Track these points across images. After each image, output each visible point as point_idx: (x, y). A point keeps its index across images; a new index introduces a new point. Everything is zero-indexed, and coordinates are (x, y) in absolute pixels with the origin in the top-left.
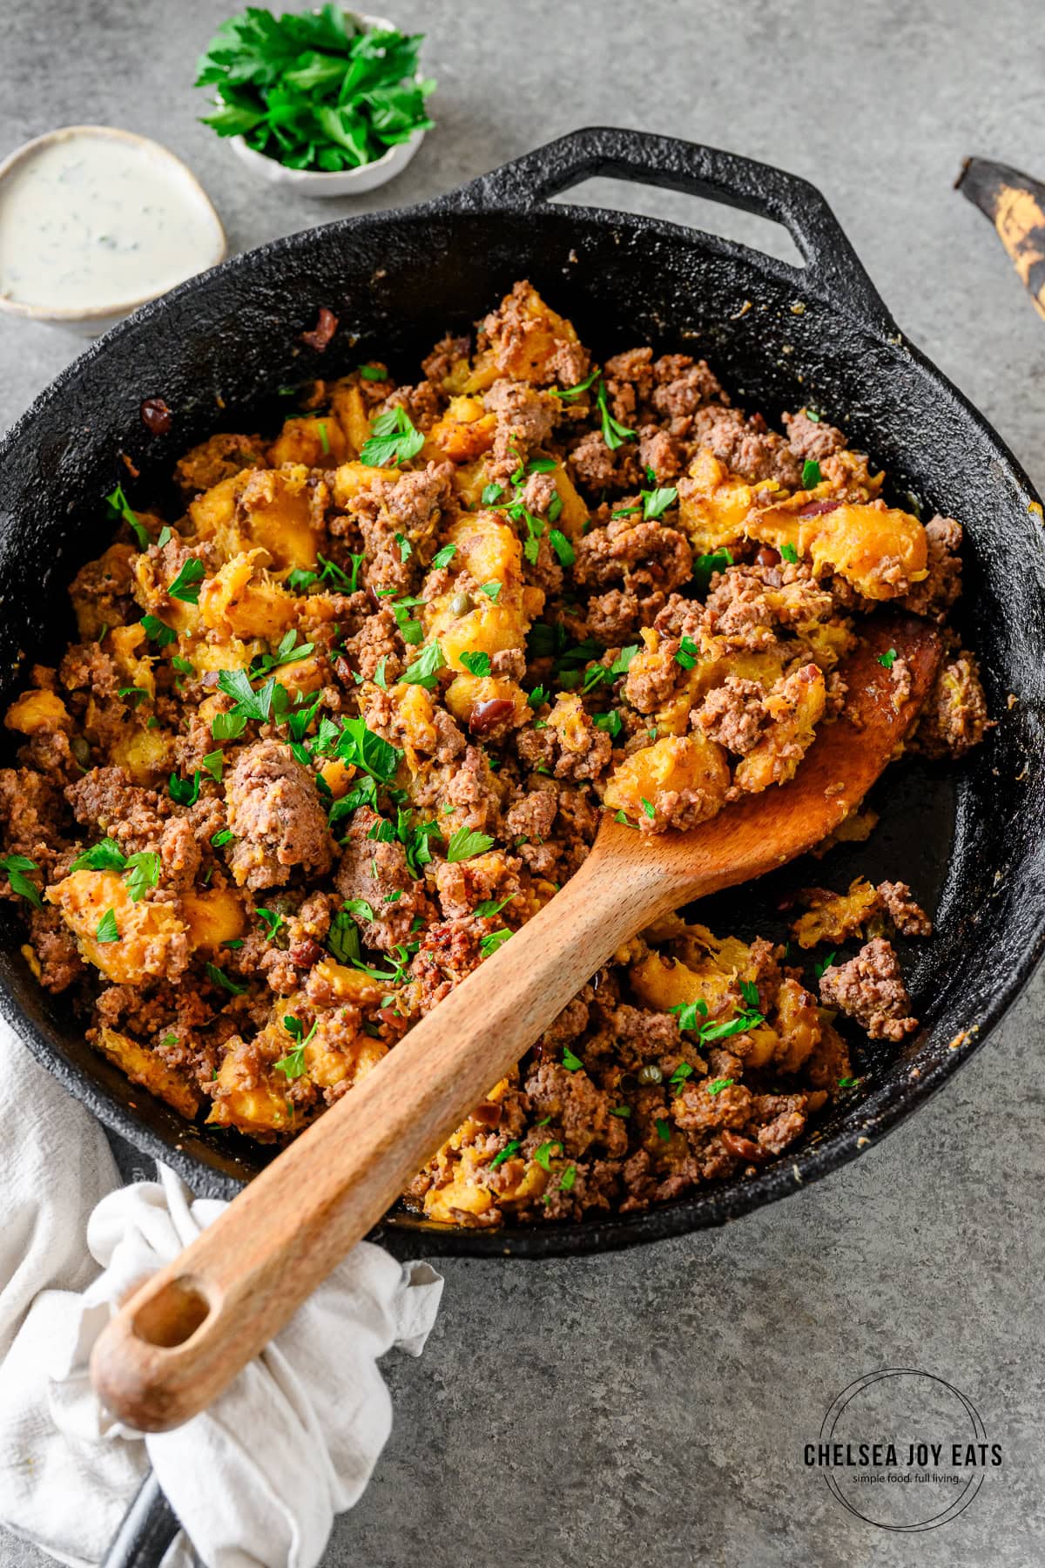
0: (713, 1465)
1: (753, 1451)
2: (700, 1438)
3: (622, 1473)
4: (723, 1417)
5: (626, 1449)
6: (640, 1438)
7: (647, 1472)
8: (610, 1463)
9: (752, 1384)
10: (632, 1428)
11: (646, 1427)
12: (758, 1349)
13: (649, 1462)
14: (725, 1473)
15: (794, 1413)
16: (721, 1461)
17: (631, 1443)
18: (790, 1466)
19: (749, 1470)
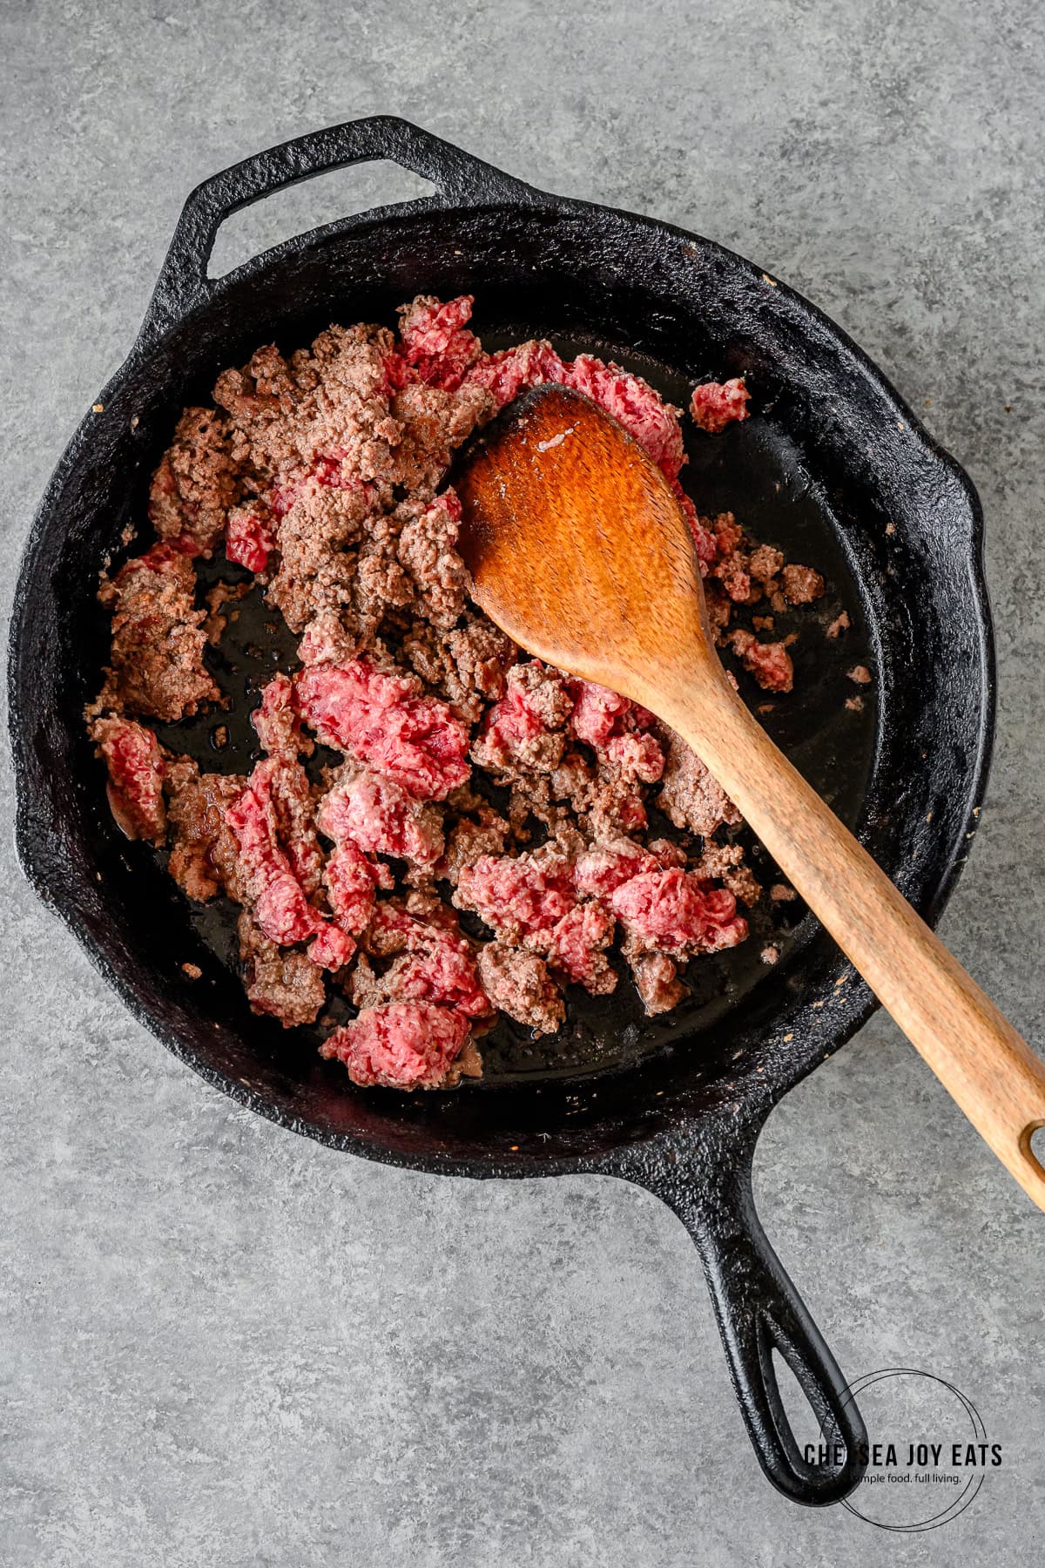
0: (851, 1176)
1: (876, 1155)
2: (837, 1160)
3: (790, 1207)
4: (845, 1139)
5: (786, 1189)
6: (793, 1177)
7: (807, 1199)
8: (779, 1204)
9: (859, 1106)
10: (785, 1172)
11: (794, 1168)
12: (854, 1079)
13: (805, 1192)
14: (862, 1179)
15: (894, 1116)
16: (856, 1171)
17: (787, 1183)
18: (905, 1156)
19: (878, 1170)
